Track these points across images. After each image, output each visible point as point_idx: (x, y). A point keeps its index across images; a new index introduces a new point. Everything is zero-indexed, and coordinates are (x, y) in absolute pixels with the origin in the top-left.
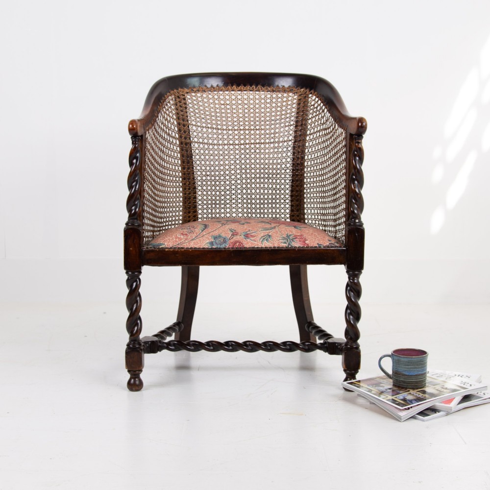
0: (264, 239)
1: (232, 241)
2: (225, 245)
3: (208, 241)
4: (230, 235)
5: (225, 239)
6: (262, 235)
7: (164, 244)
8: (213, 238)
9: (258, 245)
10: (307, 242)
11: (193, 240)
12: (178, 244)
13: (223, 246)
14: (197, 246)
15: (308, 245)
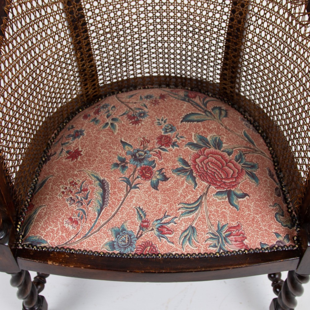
0: (186, 237)
1: (141, 241)
2: (131, 250)
3: (106, 241)
4: (138, 228)
5: (130, 236)
6: (183, 228)
7: (47, 242)
8: (114, 235)
9: (177, 250)
10: (246, 242)
11: (85, 237)
12: (66, 243)
13: (127, 251)
14: (93, 248)
15: (247, 246)
